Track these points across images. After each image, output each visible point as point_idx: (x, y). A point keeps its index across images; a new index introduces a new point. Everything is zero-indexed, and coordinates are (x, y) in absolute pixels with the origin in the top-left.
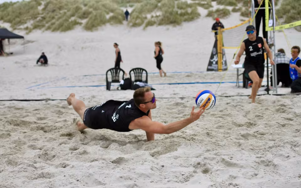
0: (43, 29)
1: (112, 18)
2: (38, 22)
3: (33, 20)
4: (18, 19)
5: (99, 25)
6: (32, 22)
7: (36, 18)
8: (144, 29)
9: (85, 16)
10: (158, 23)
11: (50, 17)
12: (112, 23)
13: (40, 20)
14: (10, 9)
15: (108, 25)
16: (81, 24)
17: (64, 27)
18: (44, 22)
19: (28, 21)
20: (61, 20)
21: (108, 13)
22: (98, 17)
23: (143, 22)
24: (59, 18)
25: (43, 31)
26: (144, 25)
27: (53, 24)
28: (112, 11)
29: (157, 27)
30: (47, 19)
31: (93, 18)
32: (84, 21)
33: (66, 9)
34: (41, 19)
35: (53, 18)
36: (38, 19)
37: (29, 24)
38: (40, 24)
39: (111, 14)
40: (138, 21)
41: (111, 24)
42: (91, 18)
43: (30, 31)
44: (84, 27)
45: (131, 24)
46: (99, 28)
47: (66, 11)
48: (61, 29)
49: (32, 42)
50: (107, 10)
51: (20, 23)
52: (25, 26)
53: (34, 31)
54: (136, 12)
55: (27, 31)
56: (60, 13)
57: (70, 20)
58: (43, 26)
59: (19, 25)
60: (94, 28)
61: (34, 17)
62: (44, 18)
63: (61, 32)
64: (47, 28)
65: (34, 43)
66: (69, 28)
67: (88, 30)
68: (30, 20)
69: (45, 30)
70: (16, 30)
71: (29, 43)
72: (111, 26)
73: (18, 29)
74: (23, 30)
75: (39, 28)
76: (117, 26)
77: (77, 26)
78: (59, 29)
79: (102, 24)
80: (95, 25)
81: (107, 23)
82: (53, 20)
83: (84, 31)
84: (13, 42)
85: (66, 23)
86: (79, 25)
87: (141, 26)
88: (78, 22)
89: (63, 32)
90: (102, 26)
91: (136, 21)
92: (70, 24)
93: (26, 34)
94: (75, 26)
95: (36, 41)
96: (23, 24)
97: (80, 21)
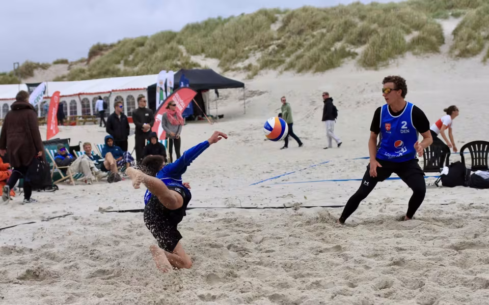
0: (280, 68)
1: (417, 42)
2: (270, 54)
3: (262, 50)
4: (231, 51)
5: (390, 56)
6: (259, 55)
7: (267, 47)
8: (484, 61)
9: (363, 39)
11: (293, 44)
12: (416, 51)
13: (273, 49)
14: (217, 32)
15: (409, 55)
16: (354, 55)
17: (320, 63)
18: (283, 55)
19: (251, 54)
20: (315, 49)
21: (408, 32)
22: (388, 40)
23: (482, 47)
24: (311, 46)
25: (281, 72)
26: (484, 53)
27: (298, 58)
28: (417, 27)
30: (288, 49)
31: (379, 42)
32: (360, 50)
33: (324, 27)
34: (276, 48)
35: (300, 45)
36: (271, 48)
37: (254, 59)
38: (275, 59)
39: (416, 34)
40: (472, 45)
41: (415, 54)
42: (374, 44)
43: (255, 74)
44: (359, 61)
45: (457, 52)
46: (391, 61)
47: (324, 31)
48: (315, 66)
49: (261, 93)
50: (407, 26)
51: (237, 57)
52: (247, 62)
53: (262, 72)
54: (467, 27)
55: (250, 73)
56: (313, 36)
57: (333, 49)
58: (281, 62)
59: (234, 63)
60: (381, 63)
61: (263, 46)
62: (282, 47)
63: (315, 72)
64: (287, 66)
65: (263, 95)
66: (330, 65)
67: (368, 68)
68: (256, 51)
69: (283, 69)
70: (230, 71)
71: (253, 96)
72: (415, 56)
73: (233, 70)
74: (242, 71)
75: (271, 66)
76: (428, 57)
77: (346, 59)
78: (310, 67)
79: (396, 54)
80: (382, 57)
81: (406, 51)
82: (298, 50)
83: (361, 70)
84: (224, 95)
85: (325, 54)
86: (350, 58)
87: (478, 56)
88: (349, 51)
89: (319, 73)
90: (396, 58)
91: (468, 45)
92: (332, 55)
93: (247, 78)
94: (342, 60)
95: (266, 92)
96: (242, 60)
97: (352, 50)
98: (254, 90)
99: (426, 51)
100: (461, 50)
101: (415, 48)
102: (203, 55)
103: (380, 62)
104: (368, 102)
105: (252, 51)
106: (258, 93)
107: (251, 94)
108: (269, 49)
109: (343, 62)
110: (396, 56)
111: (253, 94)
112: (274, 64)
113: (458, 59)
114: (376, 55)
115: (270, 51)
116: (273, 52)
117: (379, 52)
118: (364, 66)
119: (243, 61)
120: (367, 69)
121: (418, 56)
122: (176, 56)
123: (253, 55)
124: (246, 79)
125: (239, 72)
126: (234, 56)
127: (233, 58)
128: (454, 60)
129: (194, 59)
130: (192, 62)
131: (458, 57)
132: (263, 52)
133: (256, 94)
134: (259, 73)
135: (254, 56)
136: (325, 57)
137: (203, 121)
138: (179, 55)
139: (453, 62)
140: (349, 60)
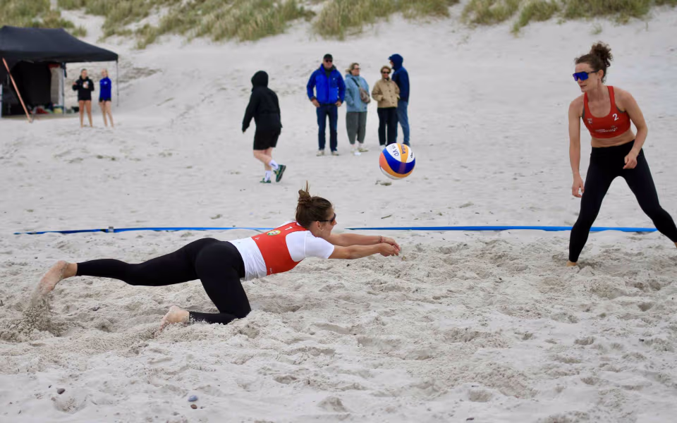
0: (193, 32)
2: (182, 11)
3: (170, 5)
5: (366, 18)
6: (164, 12)
8: (516, 30)
10: (564, 11)
12: (410, 11)
13: (189, 4)
15: (397, 18)
16: (309, 15)
17: (250, 27)
18: (200, 12)
19: (153, 10)
23: (514, 8)
25: (189, 40)
26: (516, 18)
27: (219, 17)
29: (560, 23)
32: (320, 7)
37: (155, 20)
38: (186, 19)
40: (498, 5)
41: (406, 17)
43: (150, 41)
44: (316, 25)
45: (473, 16)
46: (366, 28)
49: (151, 72)
51: (131, 15)
52: (143, 22)
53: (163, 38)
55: (143, 39)
57: (276, 6)
58: (193, 23)
59: (126, 23)
63: (242, 41)
64: (200, 31)
65: (154, 76)
66: (270, 30)
67: (327, 36)
68: (161, 7)
69: (194, 35)
70: (115, 36)
71: (139, 76)
72: (407, 21)
73: (120, 34)
74: (133, 35)
75: (177, 29)
76: (428, 23)
77: (296, 21)
78: (234, 33)
79: (377, 15)
80: (352, 20)
81: (393, 12)
82: (224, 4)
83: (316, 40)
84: (96, 74)
85: (261, 12)
86: (303, 19)
87: (507, 22)
88: (302, 8)
89: (248, 43)
90: (376, 22)
91: (491, 4)
92: (273, 16)
93: (137, 46)
94: (288, 23)
95: (159, 70)
96: (137, 18)
97: (306, 8)
98: (140, 67)
99: (426, 12)
100: (479, 12)
101: (408, 8)
102: (84, 10)
103: (349, 28)
104: (294, 92)
105: (155, 6)
106: (146, 71)
107: (136, 74)
108: (181, 4)
109: (291, 26)
110: (376, 18)
111: (139, 74)
112: (182, 27)
113: (476, 27)
114: (342, 16)
115: (182, 6)
116: (187, 9)
117: (349, 11)
118: (321, 34)
119: (138, 21)
120: (325, 39)
121: (412, 20)
122: (39, 10)
123: (155, 11)
124: (135, 48)
125: (128, 37)
126: (126, 12)
127: (125, 16)
128: (470, 28)
129: (67, 15)
130: (62, 20)
131: (476, 24)
132: (173, 7)
133: (143, 73)
134: (156, 40)
135: (158, 12)
136: (259, 18)
137: (44, 115)
138: (44, 8)
139: (465, 32)
140: (301, 23)
